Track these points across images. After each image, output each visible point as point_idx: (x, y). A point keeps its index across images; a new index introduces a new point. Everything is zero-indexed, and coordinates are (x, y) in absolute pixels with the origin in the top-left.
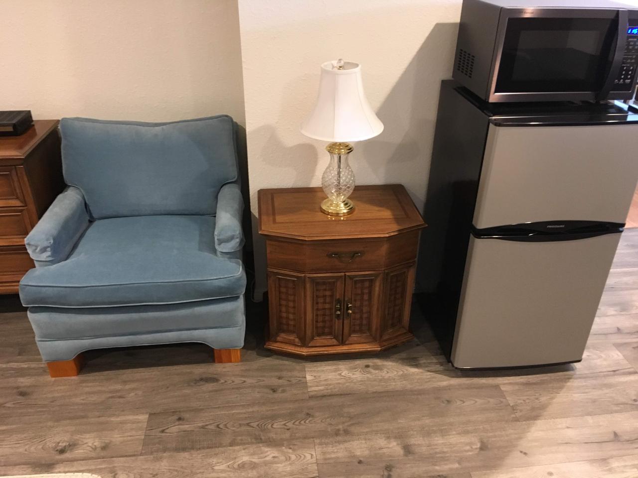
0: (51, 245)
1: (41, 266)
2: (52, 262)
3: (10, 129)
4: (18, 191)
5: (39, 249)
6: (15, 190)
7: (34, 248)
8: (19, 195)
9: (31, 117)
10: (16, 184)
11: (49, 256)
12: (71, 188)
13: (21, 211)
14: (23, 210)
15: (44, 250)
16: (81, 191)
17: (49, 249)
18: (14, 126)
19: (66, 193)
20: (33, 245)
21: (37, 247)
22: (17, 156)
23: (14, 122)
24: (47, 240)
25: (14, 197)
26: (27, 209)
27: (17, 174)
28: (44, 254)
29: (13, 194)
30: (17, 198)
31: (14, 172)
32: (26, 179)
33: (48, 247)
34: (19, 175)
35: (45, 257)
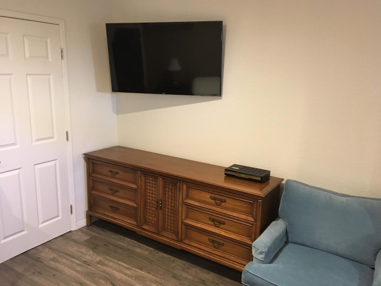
0: (266, 252)
1: (256, 261)
2: (263, 262)
3: (259, 179)
4: (254, 213)
5: (258, 251)
6: (253, 212)
7: (256, 250)
8: (254, 215)
9: (270, 174)
10: (255, 209)
11: (262, 258)
12: (281, 219)
13: (252, 224)
14: (254, 224)
15: (261, 253)
16: (286, 223)
17: (264, 254)
18: (262, 178)
19: (278, 221)
20: (256, 248)
21: (258, 250)
22: (261, 195)
23: (262, 175)
24: (265, 248)
25: (251, 216)
26: (256, 224)
27: (257, 204)
28: (260, 255)
29: (251, 214)
30: (253, 217)
31: (256, 203)
32: (261, 208)
33: (264, 252)
34: (258, 205)
35: (260, 257)
